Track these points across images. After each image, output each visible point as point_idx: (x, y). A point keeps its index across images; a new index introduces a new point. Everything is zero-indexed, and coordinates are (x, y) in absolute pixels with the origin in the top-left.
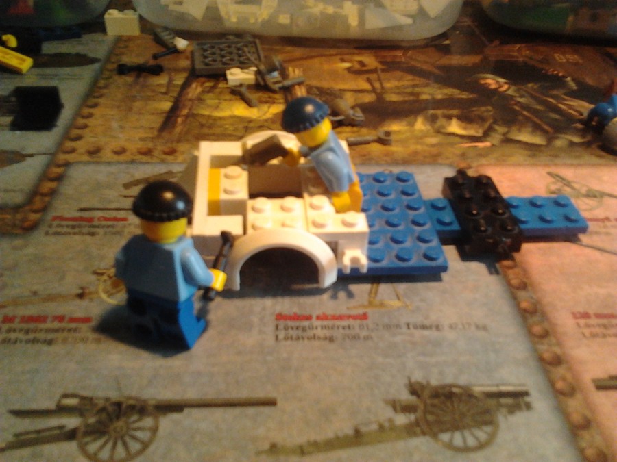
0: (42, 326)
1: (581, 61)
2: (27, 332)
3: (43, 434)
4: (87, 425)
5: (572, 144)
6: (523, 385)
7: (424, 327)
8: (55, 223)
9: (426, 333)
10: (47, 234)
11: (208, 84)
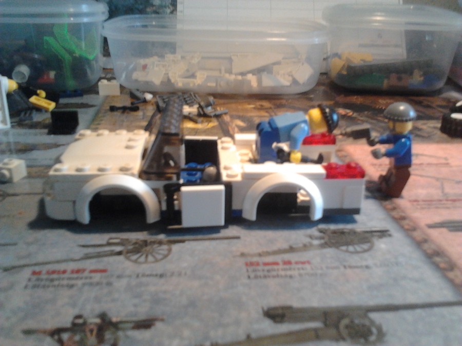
3: (101, 254)
4: (128, 250)
6: (386, 228)
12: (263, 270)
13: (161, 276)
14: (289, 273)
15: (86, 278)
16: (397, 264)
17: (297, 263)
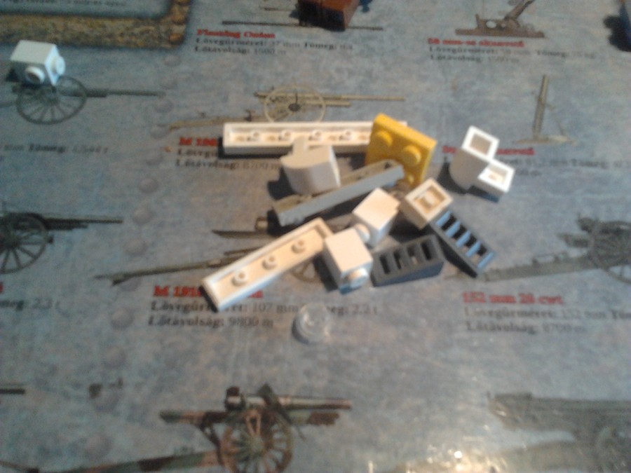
7: (590, 164)
8: (203, 37)
10: (196, 49)
12: (491, 314)
13: (341, 312)
14: (531, 322)
17: (542, 300)
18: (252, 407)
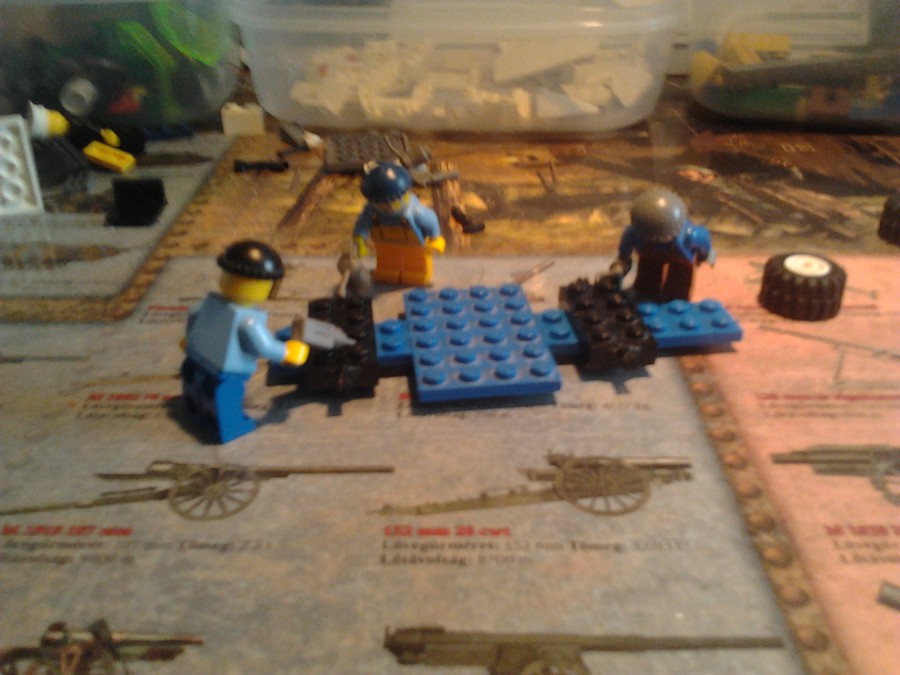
0: (134, 403)
1: (814, 150)
2: (116, 408)
3: (132, 494)
4: (181, 487)
5: (786, 234)
6: (686, 458)
7: (573, 406)
8: (152, 312)
9: (574, 411)
10: (141, 321)
11: (341, 181)
12: (414, 546)
13: (224, 548)
14: (462, 553)
15: (91, 545)
16: (679, 544)
17: (483, 532)
18: (75, 642)
